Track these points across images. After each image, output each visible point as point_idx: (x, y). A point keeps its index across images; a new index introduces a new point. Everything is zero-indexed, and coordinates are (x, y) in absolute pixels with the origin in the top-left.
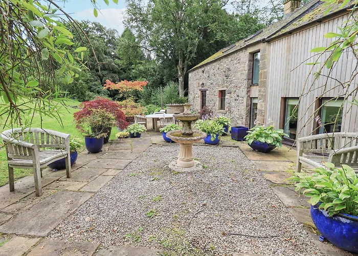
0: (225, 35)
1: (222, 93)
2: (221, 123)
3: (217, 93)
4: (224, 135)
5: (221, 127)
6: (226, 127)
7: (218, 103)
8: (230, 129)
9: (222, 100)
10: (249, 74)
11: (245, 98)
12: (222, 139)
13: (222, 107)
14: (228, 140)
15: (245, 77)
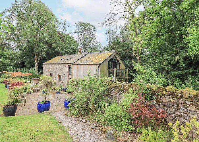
0: (60, 49)
1: (59, 76)
2: (60, 87)
3: (57, 75)
4: (61, 90)
5: (60, 88)
6: (62, 88)
7: (58, 79)
8: (63, 89)
9: (59, 78)
10: (68, 71)
11: (67, 79)
12: (61, 92)
13: (59, 80)
14: (62, 92)
15: (67, 72)
